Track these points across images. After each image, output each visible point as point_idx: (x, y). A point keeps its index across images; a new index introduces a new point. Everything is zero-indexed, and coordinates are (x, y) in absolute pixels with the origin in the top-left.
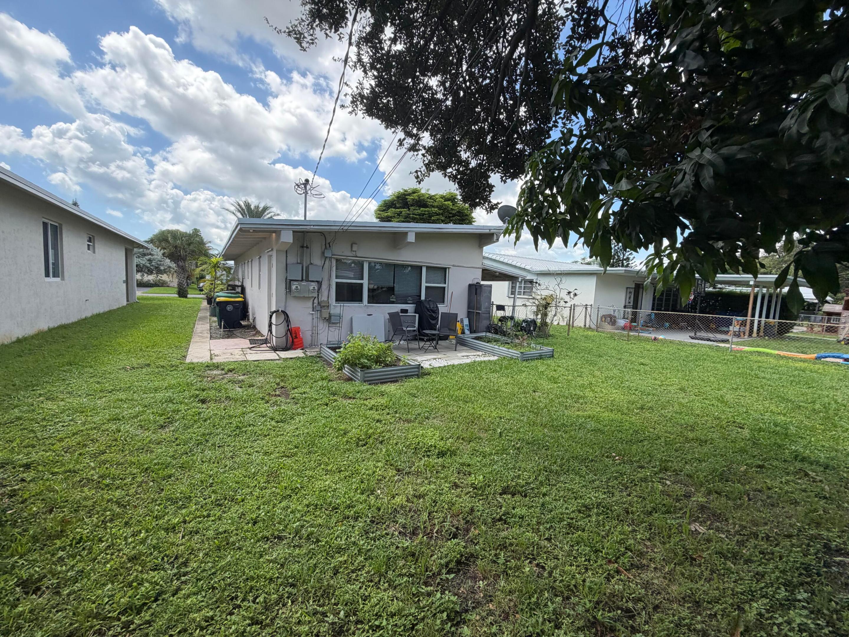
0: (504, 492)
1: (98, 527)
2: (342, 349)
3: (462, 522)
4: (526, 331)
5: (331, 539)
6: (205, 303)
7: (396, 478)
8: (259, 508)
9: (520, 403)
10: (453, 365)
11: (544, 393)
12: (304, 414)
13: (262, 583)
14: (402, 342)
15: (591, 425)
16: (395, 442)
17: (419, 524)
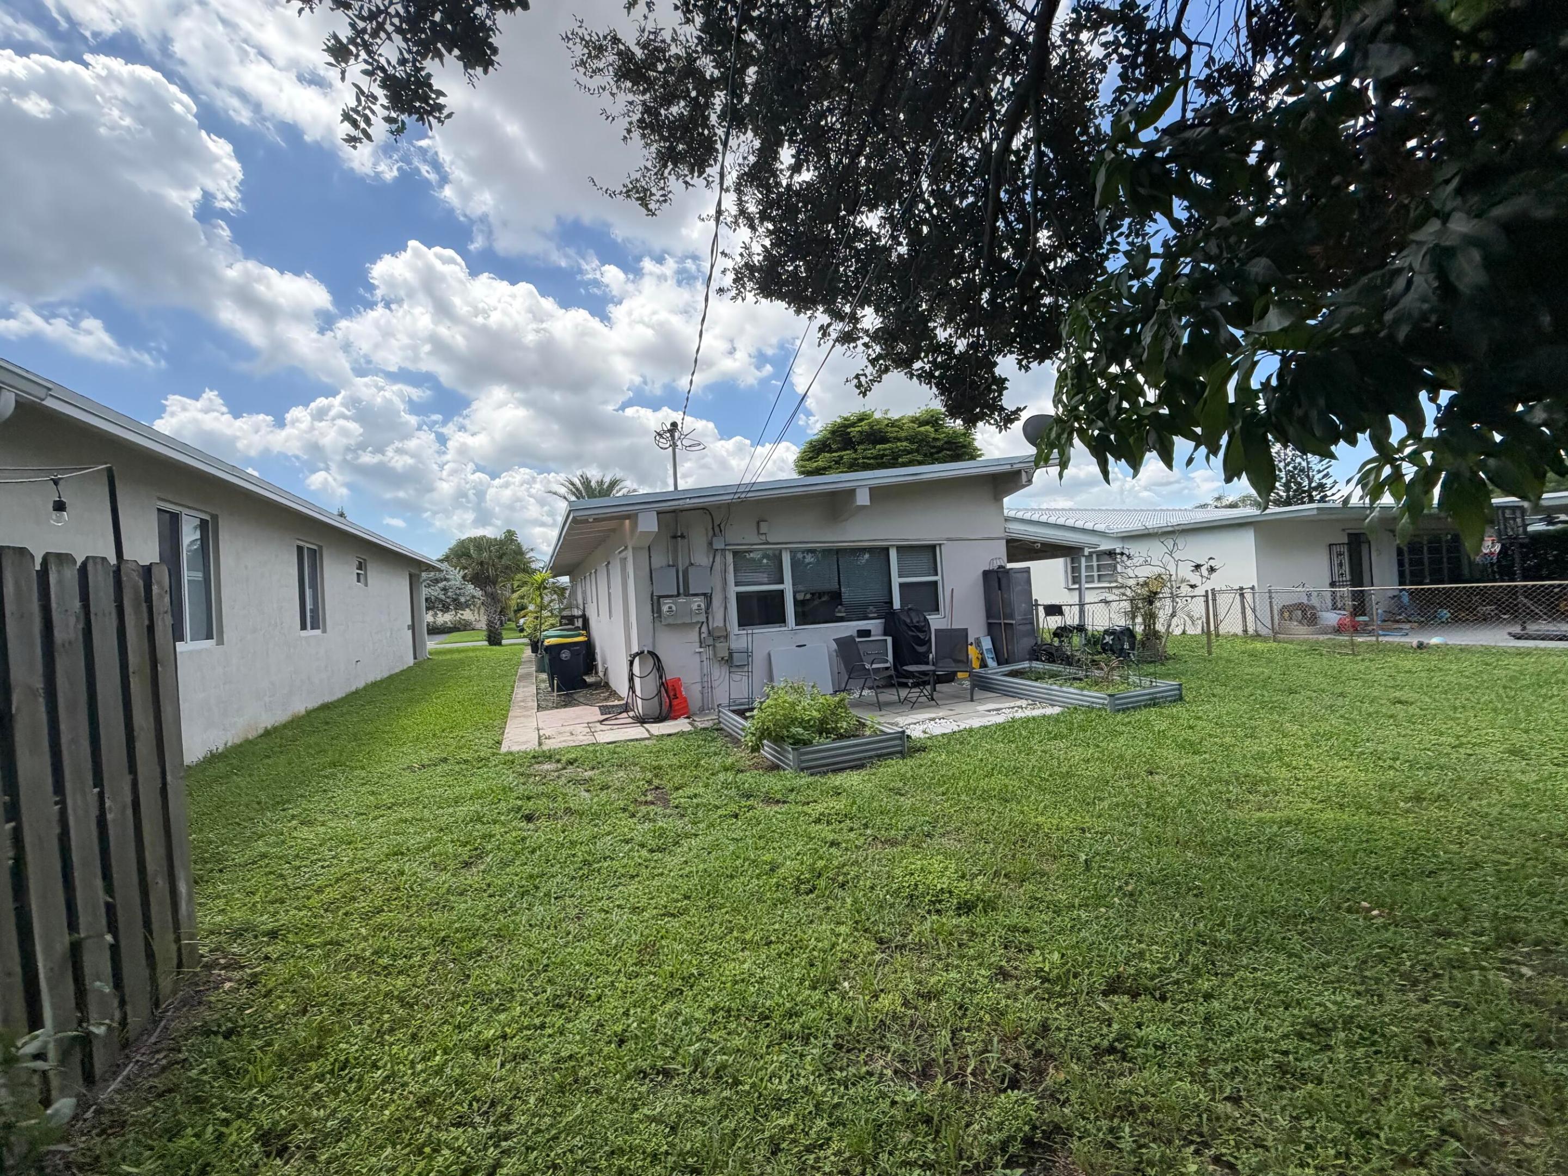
0: (1113, 988)
1: (371, 1041)
2: (755, 712)
3: (1027, 1053)
4: (1114, 653)
5: (762, 1080)
6: (528, 652)
7: (877, 957)
8: (626, 1014)
9: (1121, 799)
10: (971, 730)
11: (1172, 776)
12: (696, 835)
13: (639, 1163)
14: (865, 692)
15: (1296, 839)
16: (868, 883)
17: (933, 1055)
